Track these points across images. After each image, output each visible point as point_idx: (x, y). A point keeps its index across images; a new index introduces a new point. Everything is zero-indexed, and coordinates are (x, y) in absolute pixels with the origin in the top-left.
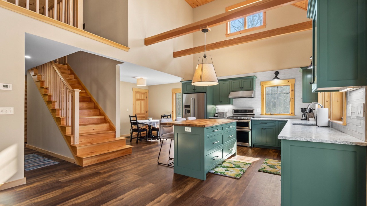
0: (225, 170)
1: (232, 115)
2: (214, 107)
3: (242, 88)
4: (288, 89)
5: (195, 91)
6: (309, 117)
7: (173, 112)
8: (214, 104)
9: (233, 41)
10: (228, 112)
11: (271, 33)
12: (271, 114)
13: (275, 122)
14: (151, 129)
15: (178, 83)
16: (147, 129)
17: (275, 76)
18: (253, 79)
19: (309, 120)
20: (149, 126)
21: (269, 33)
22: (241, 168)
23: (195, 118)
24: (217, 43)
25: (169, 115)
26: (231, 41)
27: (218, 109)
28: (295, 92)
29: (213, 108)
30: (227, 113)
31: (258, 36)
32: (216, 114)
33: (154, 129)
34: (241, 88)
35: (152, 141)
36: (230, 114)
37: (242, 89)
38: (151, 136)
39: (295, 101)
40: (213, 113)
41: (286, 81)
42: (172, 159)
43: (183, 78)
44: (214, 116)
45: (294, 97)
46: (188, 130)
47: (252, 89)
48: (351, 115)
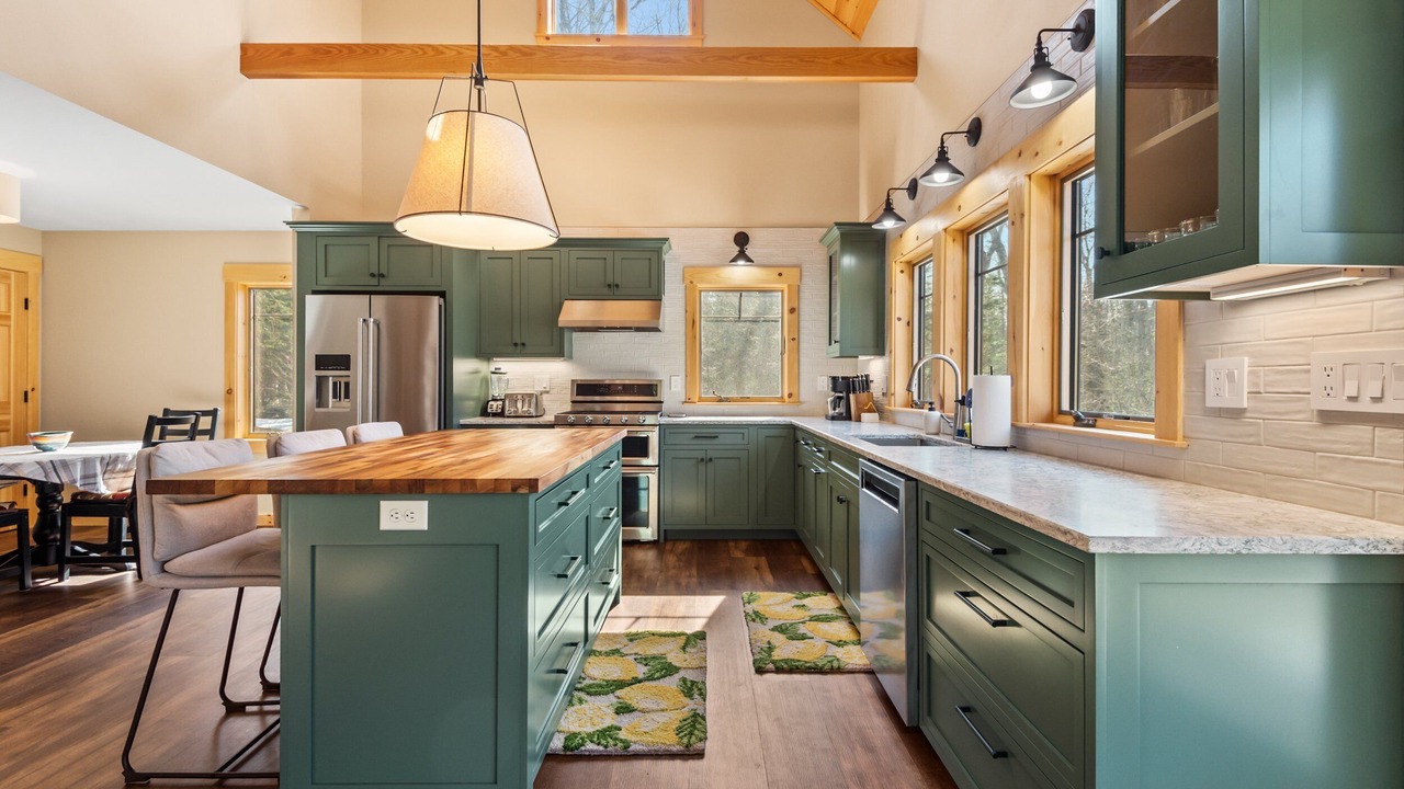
0: (611, 711)
1: (568, 407)
2: (485, 368)
3: (617, 286)
4: (777, 306)
5: (383, 281)
6: (860, 410)
7: (229, 392)
8: (484, 353)
9: (594, 58)
10: (547, 392)
11: (751, 62)
12: (721, 400)
13: (745, 431)
14: (64, 506)
15: (270, 235)
16: (25, 512)
17: (736, 249)
18: (659, 252)
19: (859, 420)
20: (47, 492)
21: (742, 59)
22: (682, 674)
23: (393, 430)
24: (511, 48)
25: (205, 413)
26: (582, 55)
27: (499, 380)
28: (802, 317)
29: (477, 372)
30: (545, 396)
31: (703, 60)
32: (496, 400)
33: (87, 504)
34: (609, 286)
35: (70, 581)
36: (558, 403)
37: (611, 290)
38: (61, 549)
39: (802, 351)
40: (477, 399)
41: (773, 274)
42: (248, 708)
43: (306, 208)
44: (484, 413)
45: (796, 337)
46: (405, 516)
47: (654, 294)
48: (1245, 406)
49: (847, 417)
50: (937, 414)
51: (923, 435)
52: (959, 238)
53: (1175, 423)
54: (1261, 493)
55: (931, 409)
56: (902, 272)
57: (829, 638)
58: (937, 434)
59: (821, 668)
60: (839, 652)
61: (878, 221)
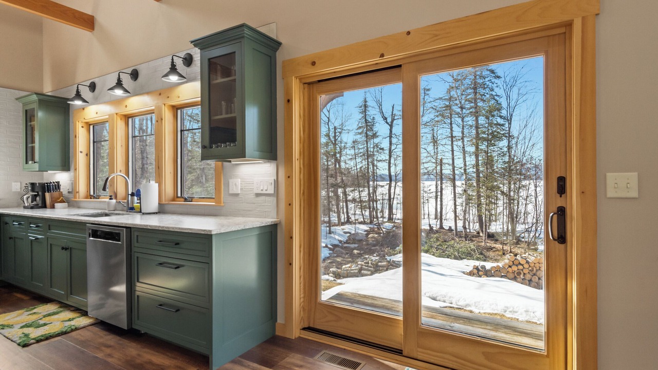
6: (53, 202)
19: (52, 207)
48: (239, 192)
49: (44, 206)
50: (114, 201)
51: (107, 211)
52: (123, 118)
53: (221, 198)
54: (243, 216)
55: (111, 199)
56: (82, 127)
57: (62, 320)
58: (114, 211)
59: (65, 332)
60: (72, 323)
61: (72, 100)
